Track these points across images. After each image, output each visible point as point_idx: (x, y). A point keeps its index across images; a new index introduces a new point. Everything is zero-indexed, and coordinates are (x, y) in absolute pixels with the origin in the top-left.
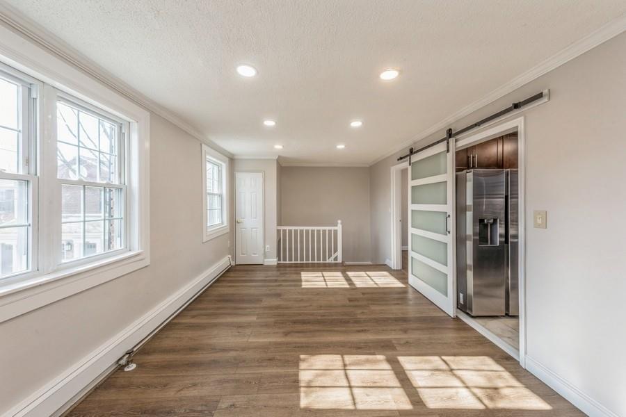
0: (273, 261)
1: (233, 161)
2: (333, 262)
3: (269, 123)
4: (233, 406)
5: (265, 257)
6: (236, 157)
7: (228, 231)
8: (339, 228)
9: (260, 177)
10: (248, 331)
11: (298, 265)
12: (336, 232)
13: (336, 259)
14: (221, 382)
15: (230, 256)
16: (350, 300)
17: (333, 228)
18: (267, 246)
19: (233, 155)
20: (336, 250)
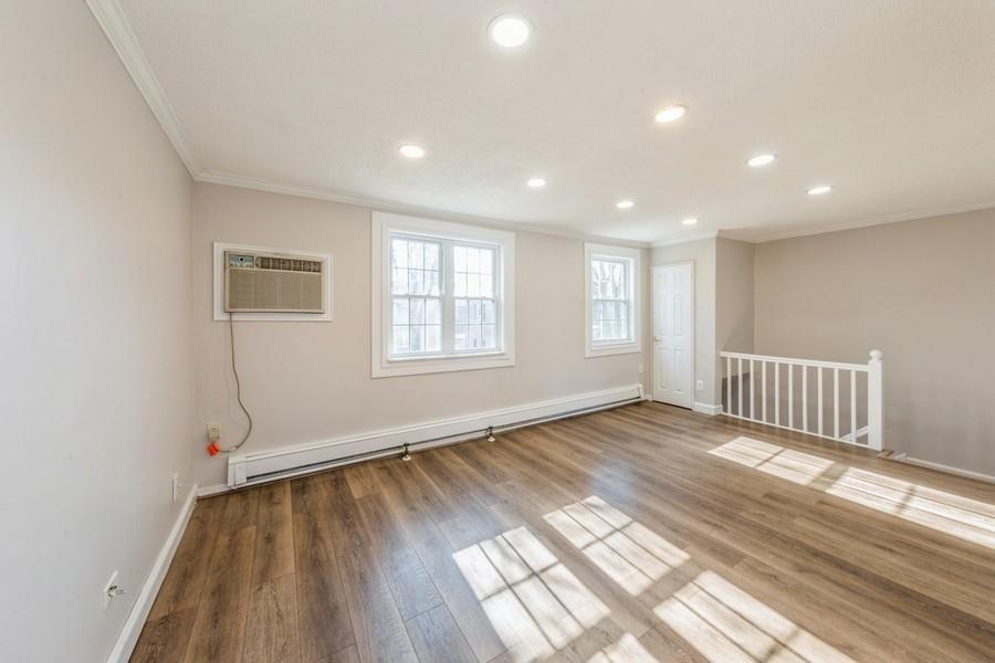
0: (710, 408)
1: (648, 253)
2: (854, 443)
3: (625, 205)
4: (513, 487)
5: (696, 399)
6: (655, 245)
7: (639, 350)
8: (874, 369)
9: (687, 269)
10: (580, 457)
11: (752, 425)
12: (863, 378)
13: (864, 439)
14: (521, 472)
15: (641, 386)
16: (770, 496)
17: (854, 368)
18: (699, 382)
19: (648, 244)
20: (862, 421)
